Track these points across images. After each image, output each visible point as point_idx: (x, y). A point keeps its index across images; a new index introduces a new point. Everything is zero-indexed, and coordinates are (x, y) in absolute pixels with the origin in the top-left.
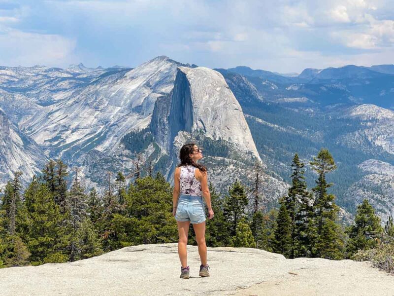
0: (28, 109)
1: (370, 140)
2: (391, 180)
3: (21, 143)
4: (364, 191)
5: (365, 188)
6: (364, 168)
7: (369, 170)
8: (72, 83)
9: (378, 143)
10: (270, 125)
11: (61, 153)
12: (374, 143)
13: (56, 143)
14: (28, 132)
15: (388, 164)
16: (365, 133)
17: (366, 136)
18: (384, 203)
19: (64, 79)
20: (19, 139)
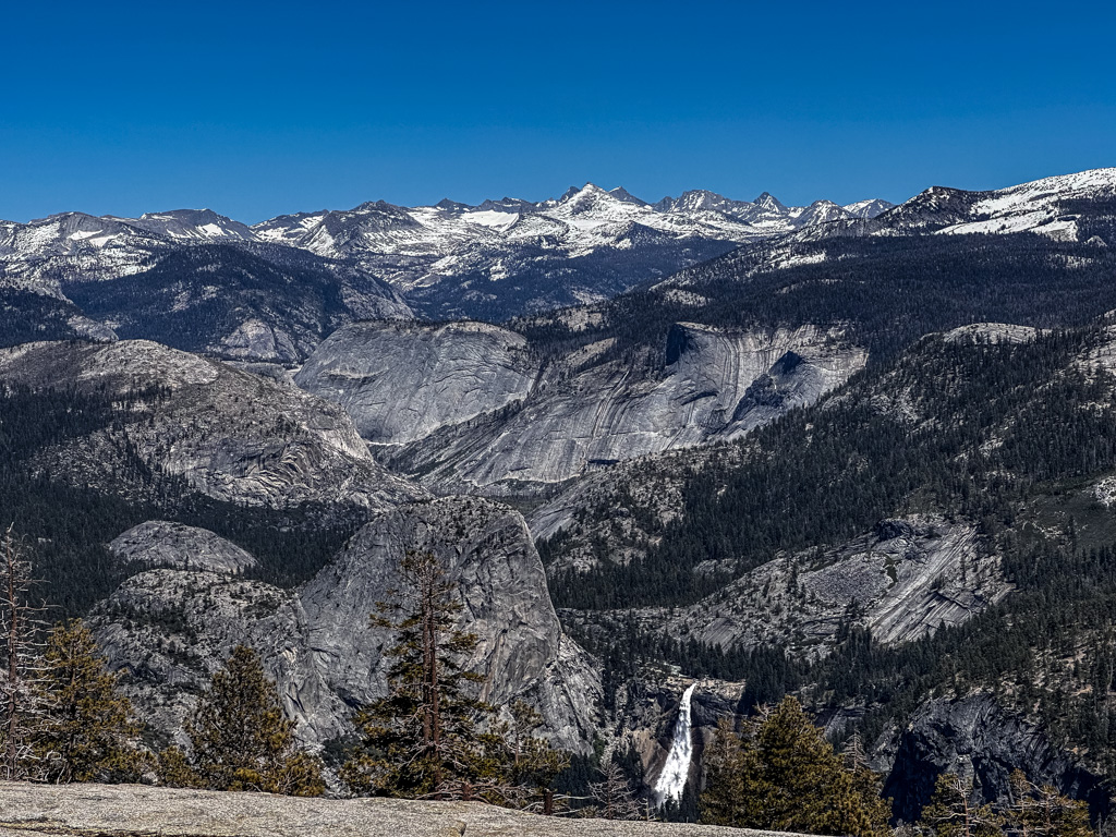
1: (146, 458)
2: (213, 584)
4: (128, 627)
5: (130, 617)
6: (127, 552)
7: (145, 556)
9: (172, 467)
12: (158, 468)
15: (208, 533)
16: (126, 436)
17: (130, 448)
18: (194, 662)
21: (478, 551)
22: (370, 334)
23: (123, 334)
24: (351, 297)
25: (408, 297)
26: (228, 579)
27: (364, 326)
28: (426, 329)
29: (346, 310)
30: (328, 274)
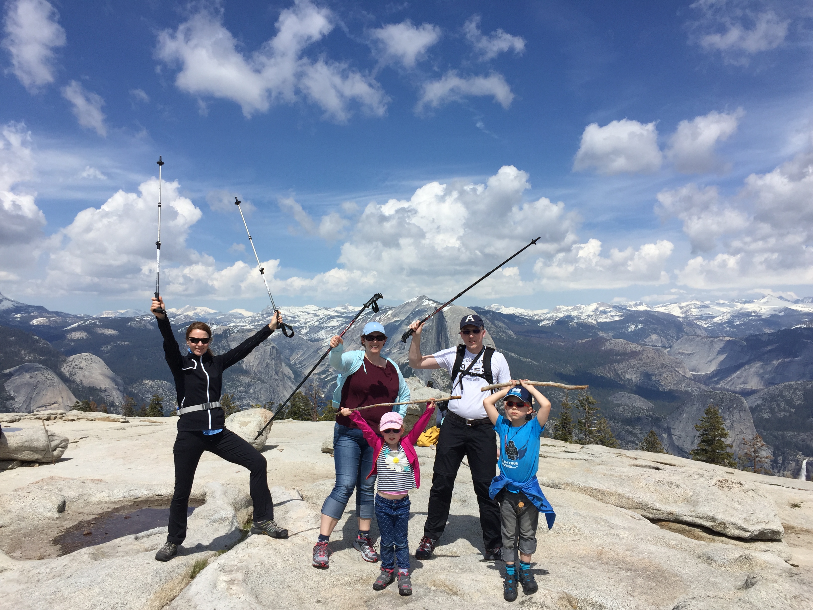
0: (299, 345)
1: (620, 373)
2: (641, 412)
3: (292, 376)
4: (615, 423)
5: (615, 419)
6: (614, 400)
7: (619, 402)
8: (339, 321)
9: (628, 376)
10: (522, 359)
11: (329, 385)
12: (624, 376)
13: (324, 376)
14: (299, 366)
15: (639, 397)
16: (614, 366)
17: (615, 370)
18: (634, 435)
19: (332, 317)
20: (291, 372)
21: (729, 408)
22: (692, 340)
23: (614, 337)
24: (686, 329)
25: (706, 329)
26: (645, 411)
27: (690, 337)
28: (711, 339)
29: (685, 332)
30: (679, 322)
